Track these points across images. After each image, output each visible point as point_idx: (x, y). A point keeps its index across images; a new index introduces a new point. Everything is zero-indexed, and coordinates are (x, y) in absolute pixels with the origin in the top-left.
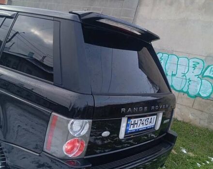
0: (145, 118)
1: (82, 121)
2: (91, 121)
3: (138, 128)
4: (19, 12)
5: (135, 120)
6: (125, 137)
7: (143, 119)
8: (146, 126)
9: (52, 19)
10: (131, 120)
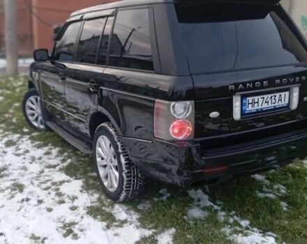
0: (270, 96)
1: (184, 102)
2: (193, 102)
3: (260, 107)
4: (117, 8)
5: (253, 98)
6: (241, 118)
7: (266, 96)
8: (273, 105)
9: (146, 6)
10: (248, 98)
